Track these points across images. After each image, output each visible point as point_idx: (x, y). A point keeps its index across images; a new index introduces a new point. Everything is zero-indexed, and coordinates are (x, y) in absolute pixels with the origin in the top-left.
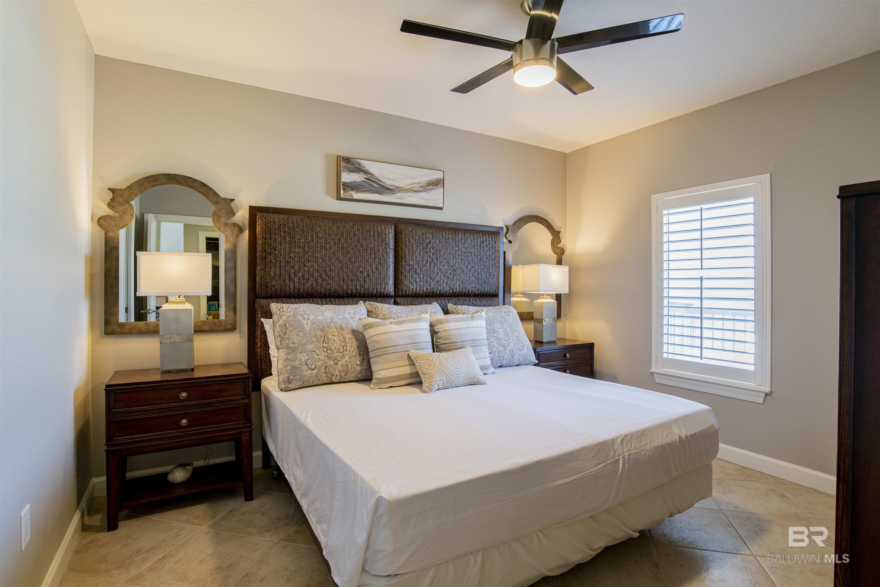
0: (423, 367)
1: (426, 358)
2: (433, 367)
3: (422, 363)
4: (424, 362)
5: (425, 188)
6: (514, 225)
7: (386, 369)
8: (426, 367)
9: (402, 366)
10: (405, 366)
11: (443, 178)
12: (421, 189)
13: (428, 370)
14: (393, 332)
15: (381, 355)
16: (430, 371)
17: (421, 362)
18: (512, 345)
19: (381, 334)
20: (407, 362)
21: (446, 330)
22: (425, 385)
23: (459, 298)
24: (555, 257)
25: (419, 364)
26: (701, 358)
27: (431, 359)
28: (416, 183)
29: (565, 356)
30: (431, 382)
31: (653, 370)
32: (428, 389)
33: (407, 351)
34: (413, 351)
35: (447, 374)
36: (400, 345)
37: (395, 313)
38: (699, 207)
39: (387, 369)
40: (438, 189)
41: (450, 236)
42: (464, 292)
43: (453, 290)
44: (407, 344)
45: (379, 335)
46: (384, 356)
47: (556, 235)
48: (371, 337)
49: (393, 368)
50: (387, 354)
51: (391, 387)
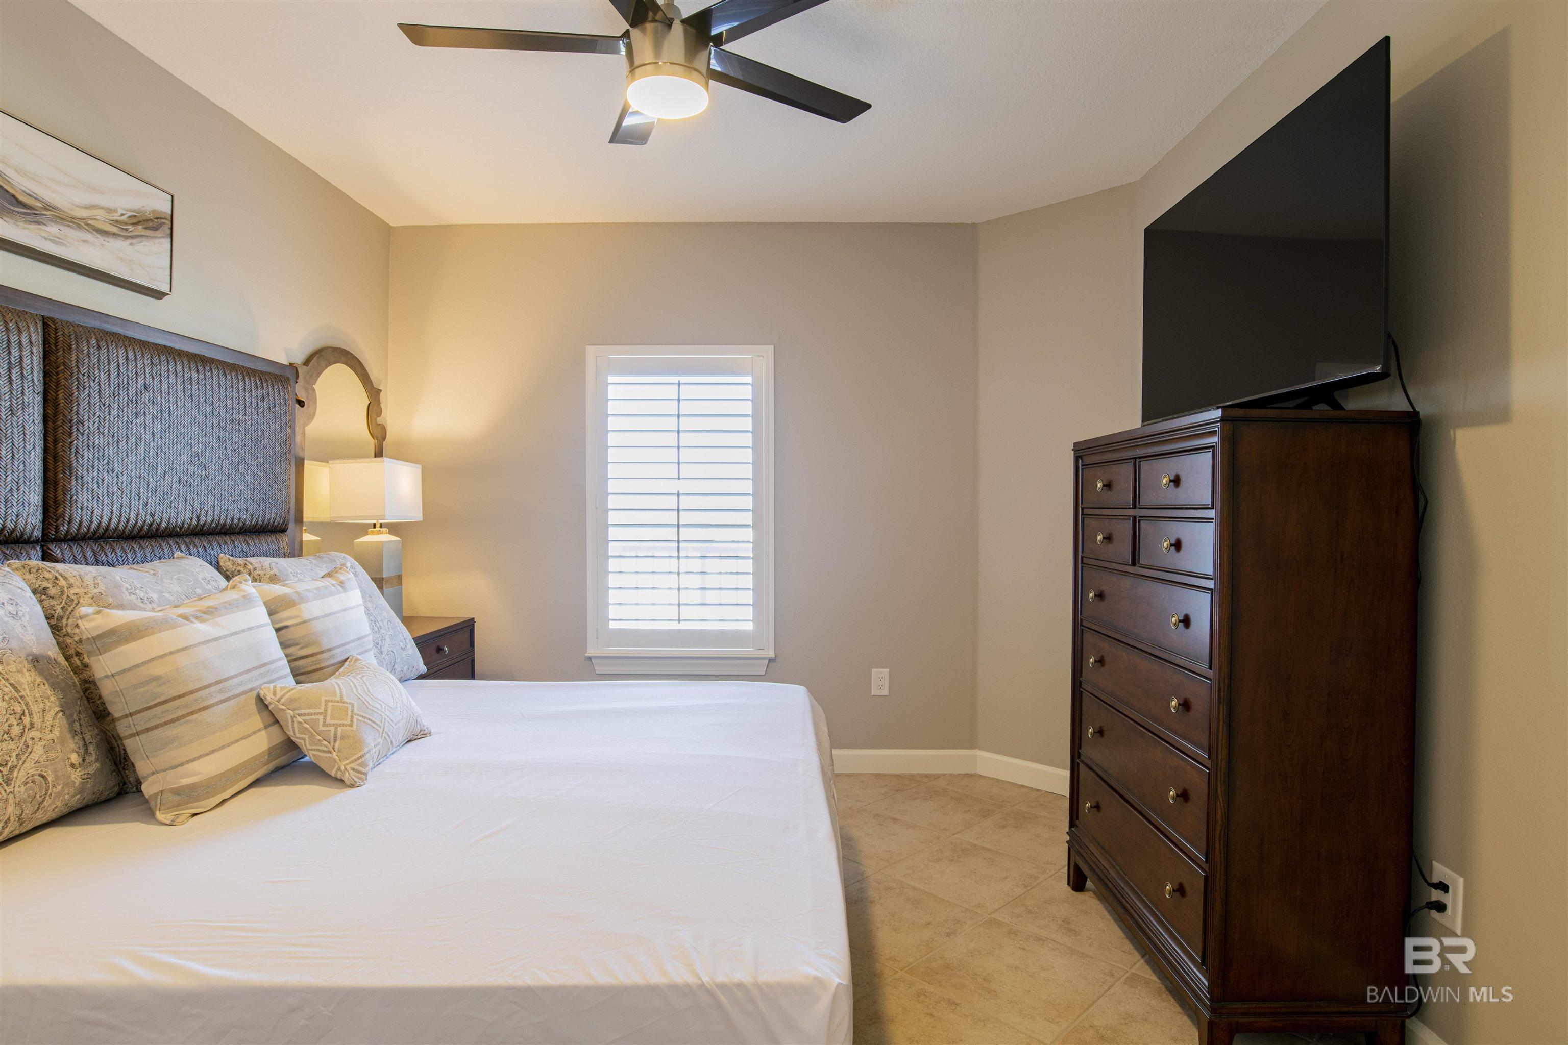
0: (321, 723)
1: (324, 698)
2: (352, 717)
3: (318, 714)
4: (322, 710)
5: (126, 230)
6: (307, 362)
7: (208, 754)
8: (333, 722)
9: (249, 736)
10: (255, 733)
11: (170, 212)
12: (114, 229)
13: (340, 729)
14: (207, 642)
15: (184, 716)
16: (348, 728)
17: (313, 711)
18: (388, 641)
19: (172, 653)
20: (257, 721)
21: (305, 622)
22: (348, 767)
23: (211, 538)
24: (372, 443)
25: (307, 718)
26: (679, 621)
27: (338, 698)
28: (102, 208)
29: (439, 650)
30: (361, 757)
31: (590, 652)
32: (357, 774)
33: (252, 690)
34: (271, 686)
35: (382, 727)
36: (231, 678)
37: (127, 589)
38: (675, 379)
39: (213, 751)
40: (157, 241)
41: (195, 375)
42: (222, 521)
43: (198, 518)
44: (247, 672)
45: (167, 658)
46: (195, 716)
47: (374, 393)
48: (137, 666)
49: (229, 745)
50: (205, 708)
51: (224, 801)
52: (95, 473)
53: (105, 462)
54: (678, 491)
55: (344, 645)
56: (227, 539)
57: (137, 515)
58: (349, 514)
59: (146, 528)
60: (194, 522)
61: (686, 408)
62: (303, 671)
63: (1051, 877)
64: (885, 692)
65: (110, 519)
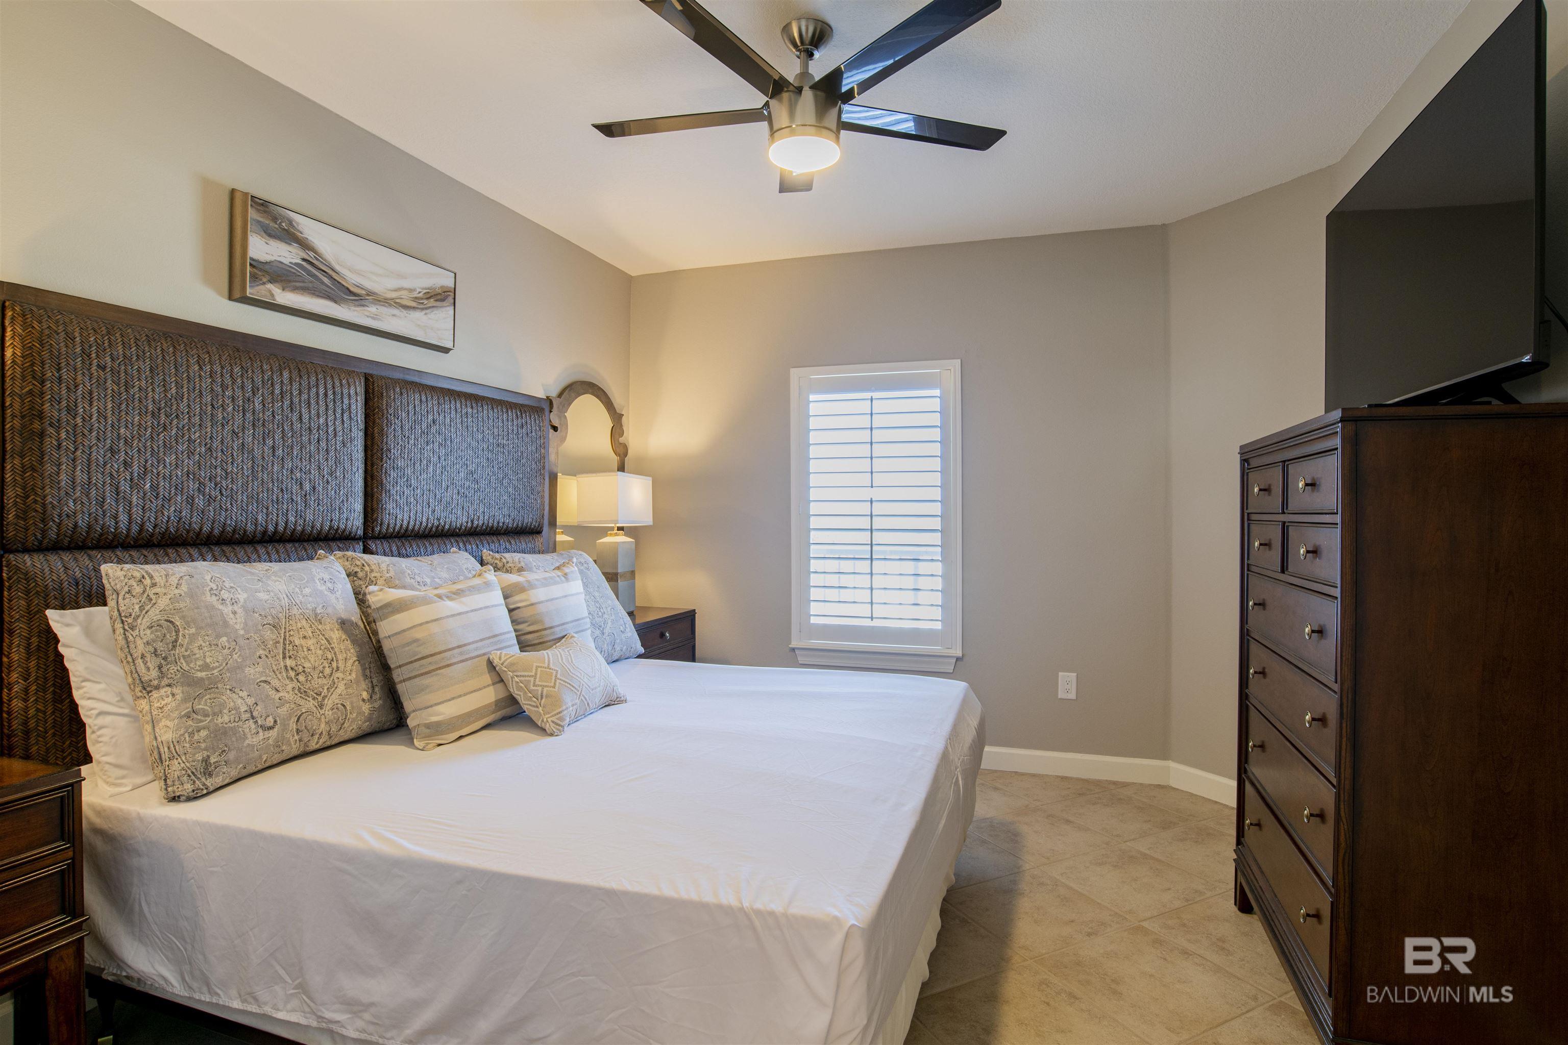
0: (532, 684)
1: (535, 664)
2: (555, 680)
3: (530, 676)
4: (533, 674)
5: (422, 303)
6: (560, 395)
7: (449, 700)
8: (540, 683)
9: (480, 689)
10: (485, 687)
11: (453, 286)
12: (414, 304)
13: (545, 689)
14: (453, 616)
15: (434, 670)
16: (551, 689)
17: (526, 674)
18: (610, 624)
19: (427, 622)
20: (487, 679)
21: (532, 604)
22: (549, 720)
23: (482, 537)
24: (615, 459)
25: (522, 678)
26: (872, 618)
27: (546, 665)
28: (406, 289)
29: (662, 635)
30: (560, 713)
31: (794, 644)
32: (557, 727)
33: (484, 654)
34: (499, 652)
35: (580, 691)
36: (469, 644)
37: (409, 574)
38: (868, 395)
39: (453, 698)
40: (443, 309)
41: (470, 410)
42: (490, 525)
44: (481, 640)
45: (424, 626)
46: (442, 671)
47: (617, 417)
48: (404, 631)
49: (465, 695)
50: (448, 666)
51: (461, 737)
52: (398, 488)
53: (405, 479)
54: (871, 499)
55: (563, 624)
56: (495, 538)
57: (428, 519)
58: (591, 518)
59: (434, 529)
60: (469, 525)
61: (878, 421)
62: (530, 643)
63: (1219, 894)
64: (1072, 695)
65: (409, 523)
